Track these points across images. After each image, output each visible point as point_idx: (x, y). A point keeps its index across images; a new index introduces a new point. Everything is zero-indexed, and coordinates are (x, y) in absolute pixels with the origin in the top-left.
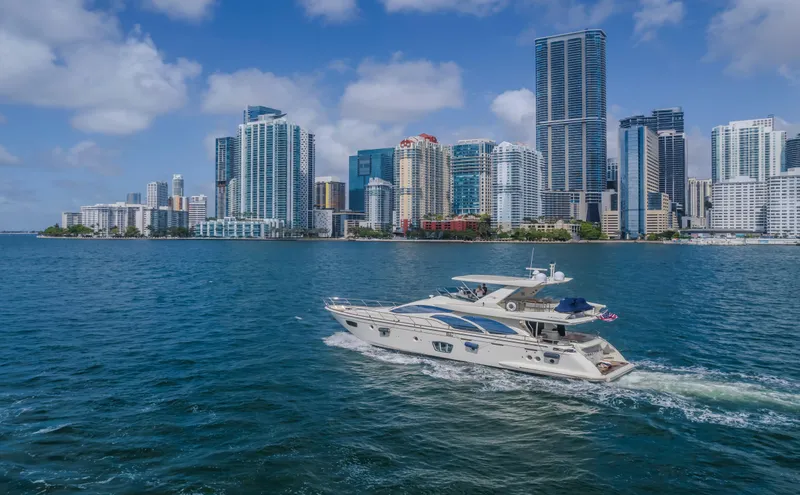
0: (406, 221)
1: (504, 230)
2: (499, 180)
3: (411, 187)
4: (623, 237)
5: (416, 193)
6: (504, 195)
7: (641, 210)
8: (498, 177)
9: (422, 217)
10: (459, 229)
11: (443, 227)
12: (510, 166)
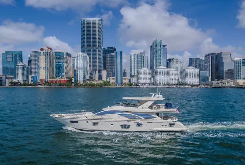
0: (42, 80)
1: (81, 83)
2: (78, 65)
3: (44, 66)
4: (116, 85)
5: (46, 68)
6: (80, 71)
7: (121, 77)
8: (78, 64)
9: (49, 78)
10: (64, 82)
11: (58, 82)
12: (83, 61)
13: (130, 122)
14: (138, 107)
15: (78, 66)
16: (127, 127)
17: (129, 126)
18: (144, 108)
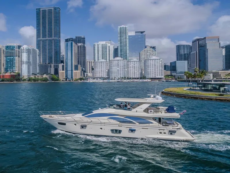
13: (121, 126)
14: (131, 110)
16: (118, 132)
17: (120, 132)
18: (139, 112)
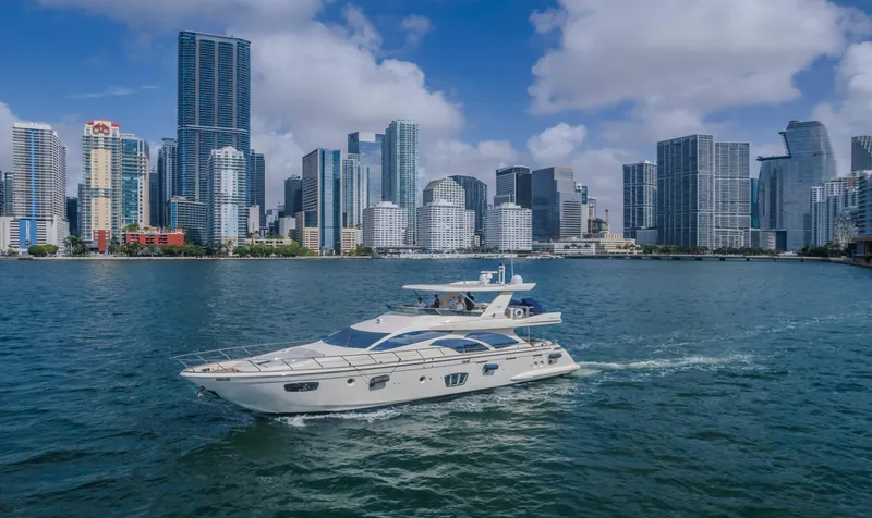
12: (236, 173)
15: (223, 191)
16: (458, 379)
17: (463, 377)
